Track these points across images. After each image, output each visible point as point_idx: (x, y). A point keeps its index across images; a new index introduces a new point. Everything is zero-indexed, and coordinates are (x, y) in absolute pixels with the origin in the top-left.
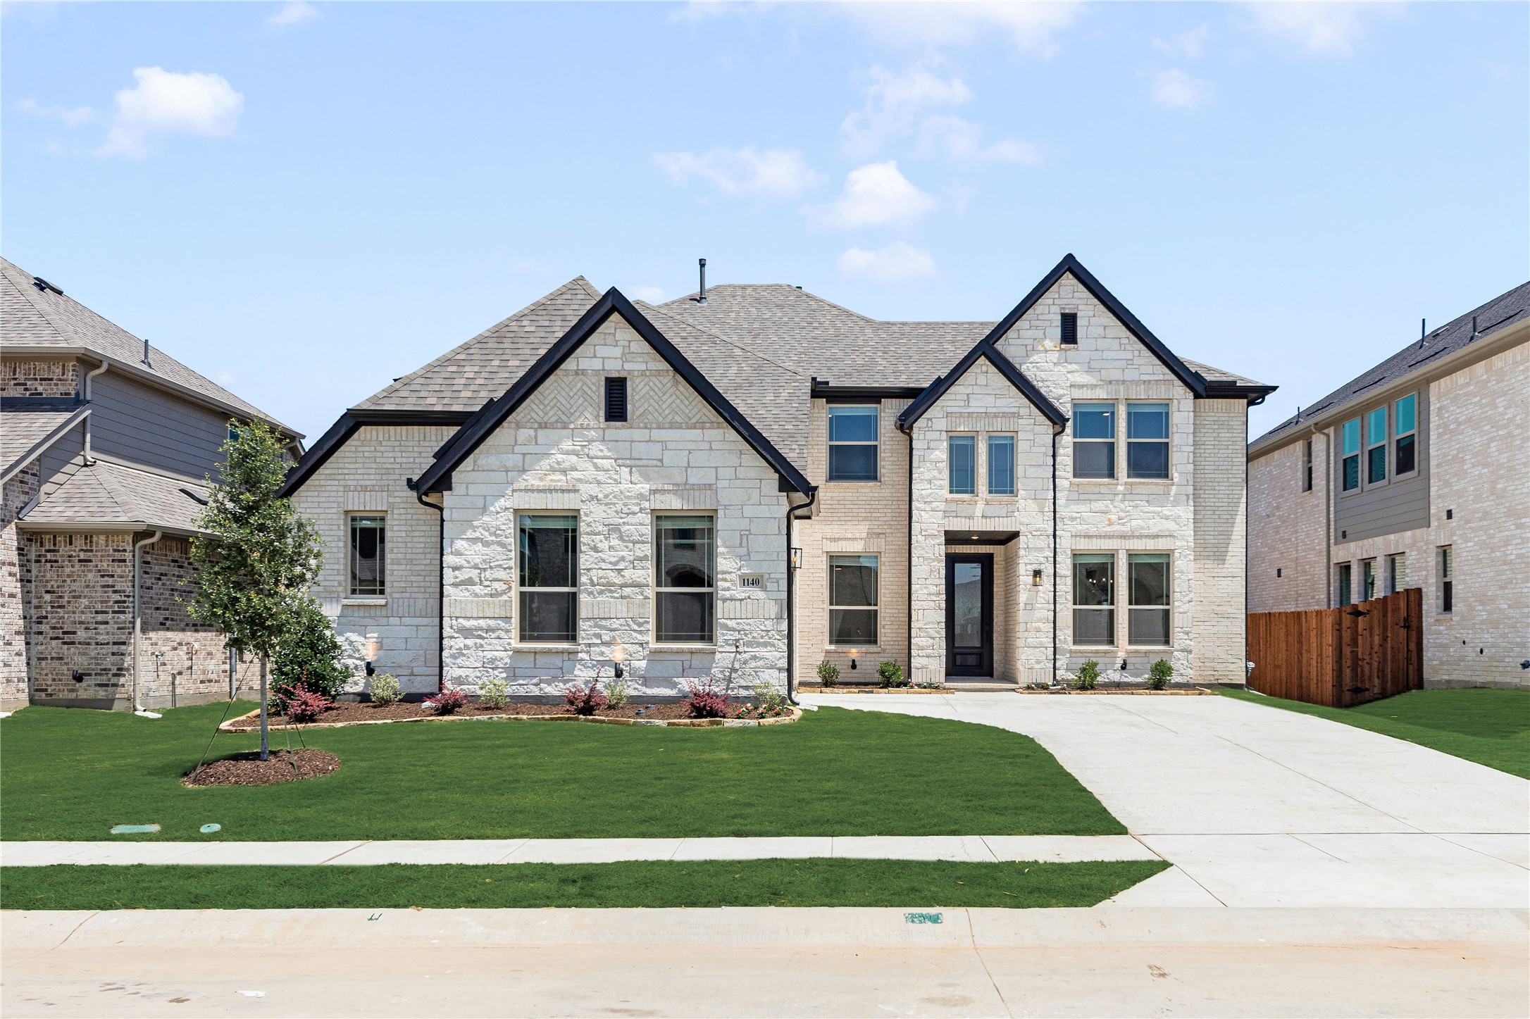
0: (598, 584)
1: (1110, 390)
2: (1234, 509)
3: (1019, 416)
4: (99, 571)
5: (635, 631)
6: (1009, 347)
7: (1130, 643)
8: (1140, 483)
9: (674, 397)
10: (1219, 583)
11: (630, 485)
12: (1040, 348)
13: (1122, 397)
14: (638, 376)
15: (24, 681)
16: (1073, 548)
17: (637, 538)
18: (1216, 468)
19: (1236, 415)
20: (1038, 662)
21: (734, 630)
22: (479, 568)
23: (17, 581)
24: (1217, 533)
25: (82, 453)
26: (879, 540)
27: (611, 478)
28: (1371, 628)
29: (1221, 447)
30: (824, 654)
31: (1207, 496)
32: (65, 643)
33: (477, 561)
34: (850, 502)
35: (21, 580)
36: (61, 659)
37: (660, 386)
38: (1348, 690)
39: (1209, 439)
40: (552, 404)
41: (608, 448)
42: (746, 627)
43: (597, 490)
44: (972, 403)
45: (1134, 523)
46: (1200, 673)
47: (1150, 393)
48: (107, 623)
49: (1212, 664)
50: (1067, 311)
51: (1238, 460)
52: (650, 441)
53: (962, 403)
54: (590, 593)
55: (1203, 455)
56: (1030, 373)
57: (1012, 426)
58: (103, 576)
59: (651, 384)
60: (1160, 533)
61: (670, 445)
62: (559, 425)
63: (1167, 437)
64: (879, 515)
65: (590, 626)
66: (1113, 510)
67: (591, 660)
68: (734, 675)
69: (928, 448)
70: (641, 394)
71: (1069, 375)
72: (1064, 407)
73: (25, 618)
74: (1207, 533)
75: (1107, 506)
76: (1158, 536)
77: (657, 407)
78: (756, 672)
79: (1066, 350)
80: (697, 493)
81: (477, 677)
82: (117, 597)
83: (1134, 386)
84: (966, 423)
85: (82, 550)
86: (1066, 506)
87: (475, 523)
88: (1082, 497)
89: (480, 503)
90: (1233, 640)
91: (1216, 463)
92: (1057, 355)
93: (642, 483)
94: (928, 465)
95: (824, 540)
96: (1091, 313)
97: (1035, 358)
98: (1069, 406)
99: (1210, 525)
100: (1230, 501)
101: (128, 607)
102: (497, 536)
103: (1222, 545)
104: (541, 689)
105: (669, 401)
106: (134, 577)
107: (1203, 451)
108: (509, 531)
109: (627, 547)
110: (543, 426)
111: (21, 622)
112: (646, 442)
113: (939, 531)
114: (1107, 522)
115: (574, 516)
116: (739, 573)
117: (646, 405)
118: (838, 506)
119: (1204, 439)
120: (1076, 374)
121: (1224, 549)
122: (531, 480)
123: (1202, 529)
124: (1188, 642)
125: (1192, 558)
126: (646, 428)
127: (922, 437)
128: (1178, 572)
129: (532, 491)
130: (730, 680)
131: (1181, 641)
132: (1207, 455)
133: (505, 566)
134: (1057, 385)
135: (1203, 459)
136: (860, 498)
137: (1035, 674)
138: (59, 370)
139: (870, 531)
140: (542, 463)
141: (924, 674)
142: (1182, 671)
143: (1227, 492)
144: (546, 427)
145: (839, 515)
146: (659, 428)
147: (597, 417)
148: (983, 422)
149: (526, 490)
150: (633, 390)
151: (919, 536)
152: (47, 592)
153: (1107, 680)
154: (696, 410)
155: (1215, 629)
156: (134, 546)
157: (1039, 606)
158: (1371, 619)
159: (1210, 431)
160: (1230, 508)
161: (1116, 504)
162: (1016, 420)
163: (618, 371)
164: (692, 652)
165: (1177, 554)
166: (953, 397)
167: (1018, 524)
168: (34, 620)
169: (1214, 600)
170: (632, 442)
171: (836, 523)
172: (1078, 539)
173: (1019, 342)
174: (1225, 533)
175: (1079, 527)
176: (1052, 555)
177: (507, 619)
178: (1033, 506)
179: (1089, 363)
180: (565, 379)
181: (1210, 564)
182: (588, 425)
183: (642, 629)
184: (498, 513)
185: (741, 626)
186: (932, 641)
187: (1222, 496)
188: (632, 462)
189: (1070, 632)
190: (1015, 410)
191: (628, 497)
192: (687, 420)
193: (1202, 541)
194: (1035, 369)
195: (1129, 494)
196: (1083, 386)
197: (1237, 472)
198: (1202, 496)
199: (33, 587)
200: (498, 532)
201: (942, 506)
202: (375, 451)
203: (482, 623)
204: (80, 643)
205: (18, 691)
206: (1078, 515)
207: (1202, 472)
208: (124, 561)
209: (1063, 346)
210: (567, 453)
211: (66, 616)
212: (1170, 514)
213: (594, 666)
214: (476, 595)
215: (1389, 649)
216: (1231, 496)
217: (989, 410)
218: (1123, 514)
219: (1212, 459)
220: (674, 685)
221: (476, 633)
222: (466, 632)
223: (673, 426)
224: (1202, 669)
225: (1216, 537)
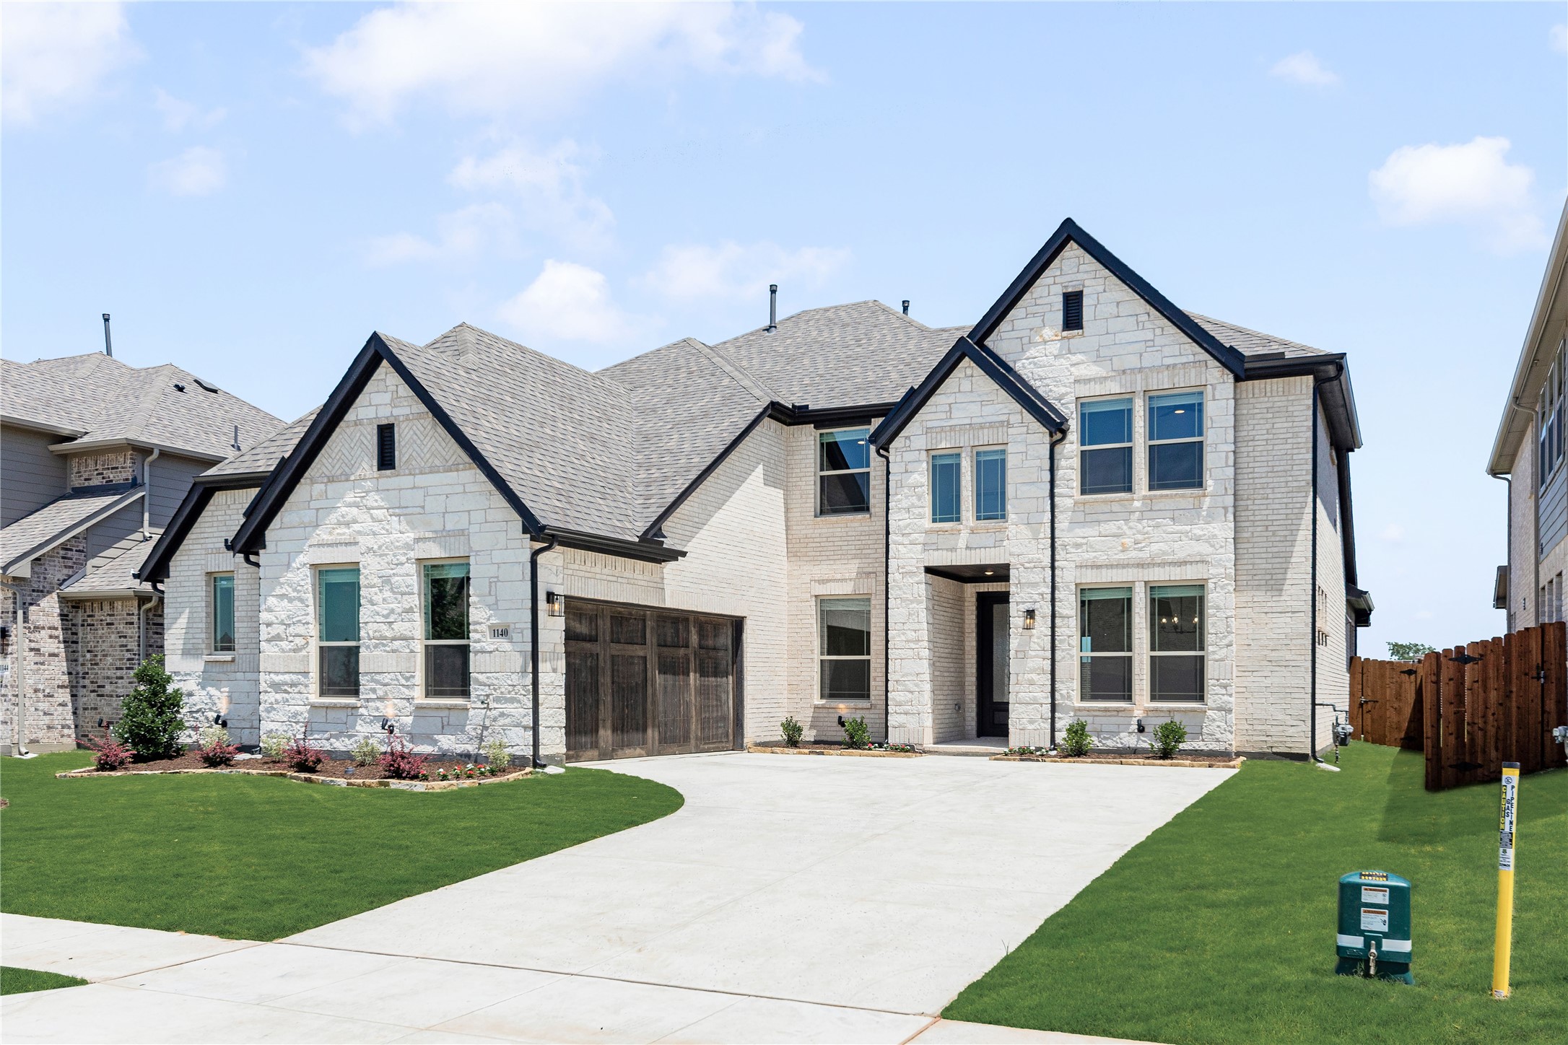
0: (374, 638)
1: (1123, 381)
2: (1295, 522)
3: (1009, 424)
4: (118, 633)
5: (403, 685)
6: (1000, 342)
7: (1153, 698)
8: (1162, 496)
9: (433, 440)
10: (1274, 620)
11: (400, 535)
12: (1038, 339)
13: (1139, 389)
14: (403, 421)
15: (69, 727)
16: (1078, 581)
17: (404, 589)
18: (1270, 469)
19: (1298, 397)
20: (1031, 722)
21: (485, 685)
22: (285, 624)
23: (59, 642)
24: (1270, 555)
25: (141, 530)
26: (869, 580)
27: (383, 528)
28: (1485, 681)
29: (1277, 442)
30: (812, 710)
31: (1257, 507)
32: (98, 696)
33: (283, 617)
34: (839, 539)
35: (65, 642)
36: (96, 709)
37: (422, 429)
38: (1451, 766)
39: (1259, 432)
40: (338, 457)
41: (381, 498)
42: (495, 682)
43: (373, 541)
44: (955, 414)
45: (1155, 547)
46: (1248, 738)
47: (1176, 380)
48: (122, 678)
49: (1263, 727)
50: (1070, 290)
51: (1301, 456)
52: (414, 487)
53: (943, 416)
54: (368, 647)
55: (1251, 454)
56: (1026, 371)
57: (1000, 437)
58: (120, 637)
59: (414, 428)
60: (1189, 559)
61: (431, 491)
62: (343, 478)
63: (1201, 434)
64: (869, 551)
65: (368, 681)
66: (1128, 532)
67: (370, 715)
68: (485, 733)
69: (906, 472)
70: (407, 439)
71: (1073, 369)
72: (1067, 408)
73: (70, 673)
74: (1256, 556)
75: (1119, 528)
76: (1185, 563)
77: (419, 451)
78: (504, 730)
79: (1068, 338)
80: (452, 539)
81: (284, 731)
82: (128, 655)
83: (1155, 374)
84: (948, 438)
85: (108, 615)
86: (1070, 530)
87: (282, 580)
88: (1089, 518)
89: (285, 561)
90: (1293, 696)
91: (1270, 464)
92: (1059, 345)
93: (408, 532)
94: (906, 491)
95: (813, 583)
96: (1101, 289)
97: (1032, 352)
98: (1072, 406)
99: (1261, 545)
100: (1289, 511)
101: (134, 664)
102: (299, 591)
103: (1277, 571)
104: (331, 745)
105: (430, 444)
106: (139, 637)
107: (1251, 449)
108: (306, 587)
109: (396, 599)
110: (331, 480)
111: (66, 677)
112: (412, 488)
113: (917, 568)
114: (1120, 548)
115: (354, 569)
116: (488, 623)
117: (411, 450)
118: (827, 544)
119: (1254, 433)
120: (1082, 366)
121: (1280, 576)
122: (322, 534)
123: (1250, 551)
124: (1226, 698)
125: (1231, 589)
126: (410, 474)
127: (899, 459)
128: (1213, 607)
129: (323, 545)
130: (481, 739)
131: (1216, 697)
132: (1258, 454)
133: (304, 622)
134: (1057, 382)
135: (1252, 459)
136: (850, 534)
137: (1027, 736)
138: (122, 460)
139: (860, 570)
140: (331, 516)
141: (902, 733)
142: (1218, 736)
143: (1285, 500)
144: (333, 481)
145: (828, 553)
146: (421, 473)
147: (372, 466)
148: (967, 436)
149: (319, 545)
150: (400, 436)
151: (897, 574)
152: (88, 651)
153: (1120, 745)
154: (451, 451)
155: (1268, 682)
156: (139, 609)
157: (1033, 653)
158: (1485, 668)
159: (1262, 422)
160: (1290, 522)
161: (1131, 524)
162: (1005, 429)
163: (387, 418)
164: (450, 708)
165: (1210, 585)
166: (933, 409)
167: (1007, 555)
168: (81, 675)
169: (1267, 642)
170: (400, 489)
171: (825, 562)
172: (1084, 570)
173: (1013, 334)
174: (1282, 555)
175: (1086, 556)
176: (1049, 591)
177: (306, 673)
178: (1025, 532)
179: (1098, 350)
180: (347, 430)
181: (1260, 596)
182: (365, 475)
183: (409, 683)
184: (298, 569)
185: (490, 681)
186: (910, 695)
187: (1277, 506)
188: (399, 510)
189: (1076, 684)
190: (1004, 418)
191: (397, 548)
192: (444, 463)
193: (1251, 567)
194: (1032, 366)
195: (1149, 510)
196: (1090, 380)
197: (1298, 473)
198: (1250, 507)
199: (80, 647)
200: (299, 588)
201: (921, 538)
202: (226, 514)
203: (287, 678)
204: (107, 696)
205: (62, 736)
206: (1084, 541)
207: (1250, 476)
208: (132, 623)
209: (1065, 333)
210: (350, 505)
211: (99, 672)
212: (1201, 533)
213: (372, 721)
214: (283, 651)
215: (1514, 710)
216: (1290, 506)
217: (974, 421)
218: (1139, 537)
219: (1263, 459)
220: (435, 742)
221: (283, 688)
222: (276, 687)
223: (433, 470)
224: (1250, 733)
225: (1269, 561)
